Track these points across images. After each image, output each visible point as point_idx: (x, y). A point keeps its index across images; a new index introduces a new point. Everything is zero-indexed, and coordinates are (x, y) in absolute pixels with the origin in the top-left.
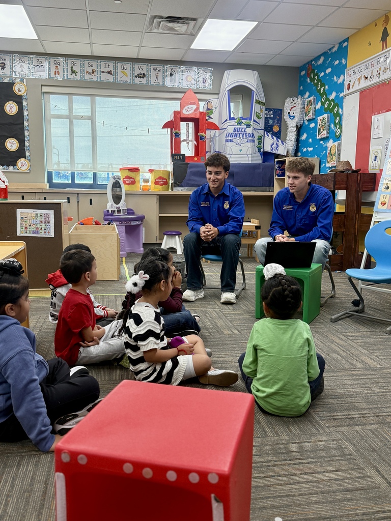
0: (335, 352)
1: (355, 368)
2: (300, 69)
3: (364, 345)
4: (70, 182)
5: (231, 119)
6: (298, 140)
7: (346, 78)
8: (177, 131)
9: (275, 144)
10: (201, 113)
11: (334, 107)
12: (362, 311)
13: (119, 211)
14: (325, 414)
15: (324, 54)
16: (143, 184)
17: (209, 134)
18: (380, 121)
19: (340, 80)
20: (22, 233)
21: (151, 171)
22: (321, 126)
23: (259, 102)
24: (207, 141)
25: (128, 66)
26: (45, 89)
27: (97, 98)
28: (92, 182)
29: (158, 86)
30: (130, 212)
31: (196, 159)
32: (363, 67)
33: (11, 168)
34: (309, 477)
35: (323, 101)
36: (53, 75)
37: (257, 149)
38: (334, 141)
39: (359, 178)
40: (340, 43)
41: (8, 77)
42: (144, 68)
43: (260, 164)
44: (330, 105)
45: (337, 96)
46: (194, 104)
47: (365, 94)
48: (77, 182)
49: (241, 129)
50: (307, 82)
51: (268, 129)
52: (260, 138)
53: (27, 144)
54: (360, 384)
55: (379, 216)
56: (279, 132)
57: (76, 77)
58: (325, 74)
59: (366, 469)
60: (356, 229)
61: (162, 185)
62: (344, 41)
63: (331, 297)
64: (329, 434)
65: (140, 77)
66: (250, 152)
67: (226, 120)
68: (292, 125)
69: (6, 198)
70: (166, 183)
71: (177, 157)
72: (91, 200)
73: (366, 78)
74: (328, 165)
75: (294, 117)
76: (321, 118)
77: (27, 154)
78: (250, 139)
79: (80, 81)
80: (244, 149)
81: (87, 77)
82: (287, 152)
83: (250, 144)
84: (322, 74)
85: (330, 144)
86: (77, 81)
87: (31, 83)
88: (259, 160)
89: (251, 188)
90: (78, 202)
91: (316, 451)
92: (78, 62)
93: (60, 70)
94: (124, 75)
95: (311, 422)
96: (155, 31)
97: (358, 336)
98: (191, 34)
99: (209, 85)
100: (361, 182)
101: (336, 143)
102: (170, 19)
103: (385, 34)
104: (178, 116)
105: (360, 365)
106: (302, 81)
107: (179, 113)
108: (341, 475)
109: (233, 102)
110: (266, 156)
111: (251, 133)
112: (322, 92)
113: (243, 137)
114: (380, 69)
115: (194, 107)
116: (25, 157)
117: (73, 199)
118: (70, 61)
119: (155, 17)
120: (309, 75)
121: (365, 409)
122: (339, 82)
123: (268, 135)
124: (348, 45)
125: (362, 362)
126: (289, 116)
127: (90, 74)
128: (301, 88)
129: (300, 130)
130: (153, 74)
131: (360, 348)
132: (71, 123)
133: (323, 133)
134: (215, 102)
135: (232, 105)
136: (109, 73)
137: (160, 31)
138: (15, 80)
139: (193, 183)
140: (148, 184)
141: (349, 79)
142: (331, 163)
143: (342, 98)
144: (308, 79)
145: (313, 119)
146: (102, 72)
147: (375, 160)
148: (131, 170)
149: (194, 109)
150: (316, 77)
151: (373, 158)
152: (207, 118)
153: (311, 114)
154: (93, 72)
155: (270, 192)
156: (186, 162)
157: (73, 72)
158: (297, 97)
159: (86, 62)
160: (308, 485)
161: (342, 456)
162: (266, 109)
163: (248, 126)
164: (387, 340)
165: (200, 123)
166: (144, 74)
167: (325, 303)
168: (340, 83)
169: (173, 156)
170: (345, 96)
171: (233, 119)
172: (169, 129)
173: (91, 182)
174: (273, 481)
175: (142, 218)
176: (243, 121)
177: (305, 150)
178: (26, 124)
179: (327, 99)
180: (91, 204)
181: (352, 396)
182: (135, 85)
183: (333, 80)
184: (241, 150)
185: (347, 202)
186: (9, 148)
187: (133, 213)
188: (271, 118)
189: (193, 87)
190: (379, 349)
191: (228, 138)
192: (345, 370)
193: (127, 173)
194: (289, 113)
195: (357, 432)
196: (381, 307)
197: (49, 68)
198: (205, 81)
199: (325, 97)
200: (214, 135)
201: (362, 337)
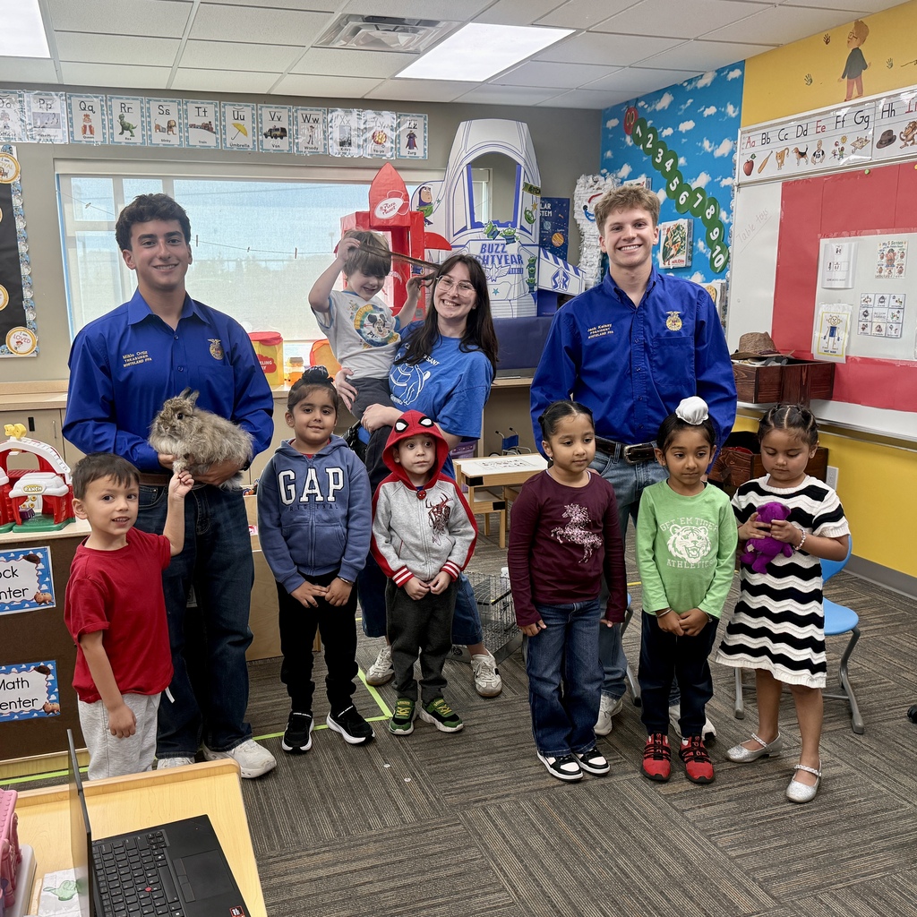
5: (475, 225)
7: (740, 149)
10: (413, 215)
11: (705, 207)
15: (672, 88)
16: (290, 369)
22: (670, 242)
23: (531, 189)
25: (247, 111)
26: (62, 167)
29: (315, 155)
35: (673, 188)
36: (79, 136)
37: (527, 286)
40: (720, 71)
42: (283, 117)
44: (692, 199)
49: (495, 247)
51: (543, 241)
52: (532, 263)
53: (27, 294)
58: (677, 132)
65: (276, 137)
66: (514, 293)
67: (465, 229)
68: (592, 232)
76: (668, 225)
77: (30, 316)
78: (514, 266)
79: (142, 148)
80: (503, 290)
81: (158, 138)
83: (513, 278)
86: (135, 147)
87: (29, 153)
88: (531, 309)
92: (135, 104)
93: (95, 123)
94: (241, 130)
104: (365, 223)
106: (608, 140)
111: (516, 253)
112: (668, 169)
113: (500, 263)
116: (24, 324)
118: (116, 103)
123: (546, 257)
124: (743, 75)
126: (586, 213)
127: (162, 130)
130: (304, 129)
134: (436, 187)
136: (207, 127)
140: (301, 369)
143: (729, 189)
144: (627, 138)
148: (265, 342)
151: (827, 330)
152: (421, 223)
154: (170, 127)
157: (125, 127)
159: (154, 105)
163: (510, 239)
166: (283, 130)
171: (479, 225)
176: (499, 229)
178: (22, 248)
179: (683, 186)
182: (265, 154)
183: (701, 148)
184: (495, 290)
188: (547, 218)
189: (390, 157)
194: (585, 207)
197: (70, 120)
199: (676, 181)
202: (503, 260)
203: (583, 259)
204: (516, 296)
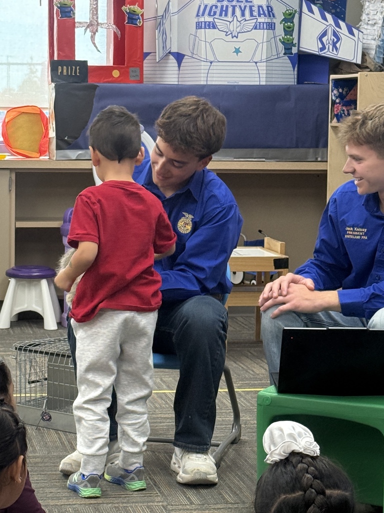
17: (153, 7)
24: (148, 27)
31: (116, 74)
37: (281, 47)
43: (288, 88)
52: (289, 18)
66: (262, 54)
71: (66, 70)
78: (262, 19)
80: (247, 49)
82: (364, 55)
83: (262, 35)
88: (287, 76)
89: (266, 151)
110: (307, 64)
111: (264, 3)
113: (243, 15)
123: (311, 11)
155: (316, 161)
156: (91, 81)
169: (54, 66)
184: (237, 51)
191: (202, 19)
200: (167, 10)
202: (247, 12)
203: (364, 17)
204: (264, 57)
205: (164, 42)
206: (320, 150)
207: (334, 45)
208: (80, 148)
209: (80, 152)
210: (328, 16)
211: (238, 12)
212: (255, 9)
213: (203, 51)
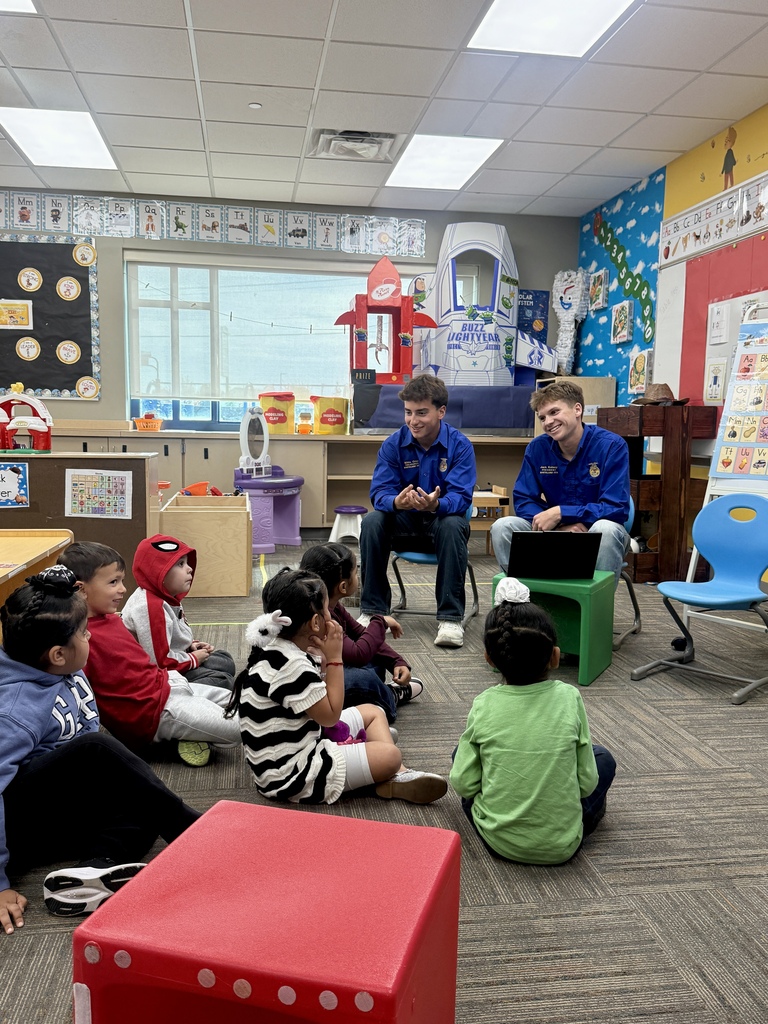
0: (636, 738)
1: (672, 770)
2: (580, 221)
3: (691, 726)
4: (171, 418)
5: (457, 308)
6: (577, 346)
7: (661, 238)
8: (361, 329)
9: (536, 352)
10: (404, 298)
11: (641, 289)
12: (689, 660)
13: (259, 470)
14: (610, 860)
15: (624, 195)
16: (299, 421)
17: (419, 333)
18: (722, 314)
19: (652, 242)
20: (73, 511)
21: (314, 399)
22: (618, 321)
23: (508, 280)
24: (416, 347)
25: (276, 215)
26: (129, 256)
27: (222, 273)
28: (210, 419)
29: (330, 251)
30: (276, 472)
31: (394, 378)
32: (691, 219)
33: (66, 393)
34: (571, 986)
35: (622, 277)
36: (143, 231)
37: (504, 362)
38: (642, 349)
39: (685, 414)
40: (651, 177)
41: (64, 234)
42: (304, 220)
43: (509, 388)
44: (633, 284)
45: (646, 270)
46: (392, 282)
47: (694, 265)
48: (183, 417)
49: (475, 327)
50: (594, 243)
51: (524, 326)
52: (509, 342)
53: (95, 351)
54: (678, 801)
55: (720, 485)
56: (544, 332)
57: (185, 236)
58: (625, 230)
59: (681, 971)
60: (683, 507)
61: (334, 423)
62: (658, 173)
63: (634, 633)
64: (614, 900)
65: (298, 236)
66: (491, 366)
67: (449, 311)
68: (566, 319)
69: (47, 448)
70: (341, 421)
71: (362, 376)
72: (206, 451)
73: (698, 237)
74: (630, 391)
75: (570, 305)
76: (617, 307)
77: (96, 369)
78: (491, 343)
79: (191, 243)
80: (481, 363)
81: (204, 235)
82: (559, 367)
83: (490, 353)
84: (620, 230)
85: (635, 353)
86: (186, 242)
87: (105, 245)
88: (508, 380)
89: (494, 430)
90: (183, 454)
91: (587, 933)
92: (187, 208)
93: (156, 222)
94: (270, 230)
95: (581, 875)
96: (323, 155)
97: (680, 707)
98: (386, 161)
99: (418, 250)
100: (690, 423)
101: (645, 353)
102: (349, 135)
103: (730, 162)
104: (363, 303)
105: (679, 765)
106: (584, 242)
107: (365, 298)
108: (631, 982)
109: (461, 278)
110: (521, 373)
111: (493, 332)
112: (619, 261)
113: (479, 340)
114: (722, 222)
115: (392, 287)
116: (90, 374)
117: (175, 450)
118: (173, 207)
119: (322, 131)
120: (596, 232)
121: (684, 850)
122: (650, 244)
123: (524, 337)
124: (664, 179)
125: (685, 758)
126: (562, 303)
127: (208, 229)
128: (584, 253)
129: (581, 327)
130: (321, 230)
131: (682, 732)
132: (174, 315)
133: (621, 334)
134: (429, 278)
135: (460, 284)
136: (243, 227)
137: (333, 156)
138: (77, 239)
139: (388, 420)
140: (310, 422)
141: (668, 238)
142: (635, 388)
143: (655, 271)
144: (596, 239)
145: (604, 309)
146: (231, 226)
147: (715, 383)
148: (280, 397)
149: (391, 292)
150: (609, 235)
151: (712, 380)
152: (415, 306)
153: (600, 300)
154: (214, 227)
155: (527, 437)
156: (377, 383)
157: (179, 226)
158: (576, 270)
159: (202, 210)
160: (568, 1002)
161: (636, 943)
162: (521, 292)
163: (488, 321)
164: (733, 715)
165: (404, 316)
166: (304, 231)
167: (622, 642)
168: (652, 246)
169: (353, 373)
170: (661, 268)
171: (462, 308)
172: (348, 327)
173: (207, 417)
174: (502, 992)
175: (298, 483)
176: (478, 312)
177: (590, 363)
178: (94, 316)
179: (629, 274)
180: (206, 457)
181: (663, 824)
182: (288, 249)
183: (639, 241)
184: (475, 364)
185: (665, 457)
186: (64, 357)
187: (282, 475)
188: (529, 307)
189: (390, 253)
190: (718, 733)
191: (451, 343)
192: (651, 773)
193: (272, 403)
194: (561, 298)
195: (668, 896)
196: (724, 652)
197: (137, 220)
198: (411, 243)
199: (624, 270)
200: (428, 336)
201: (689, 709)
202: (482, 338)
203: (559, 342)
204: (493, 368)
205: (427, 358)
206: (530, 430)
207: (539, 360)
208: (370, 427)
209: (370, 430)
210: (535, 341)
211: (475, 338)
212: (487, 336)
213: (452, 363)
